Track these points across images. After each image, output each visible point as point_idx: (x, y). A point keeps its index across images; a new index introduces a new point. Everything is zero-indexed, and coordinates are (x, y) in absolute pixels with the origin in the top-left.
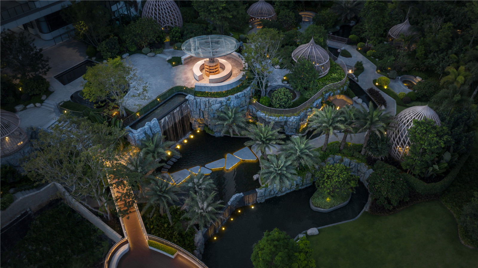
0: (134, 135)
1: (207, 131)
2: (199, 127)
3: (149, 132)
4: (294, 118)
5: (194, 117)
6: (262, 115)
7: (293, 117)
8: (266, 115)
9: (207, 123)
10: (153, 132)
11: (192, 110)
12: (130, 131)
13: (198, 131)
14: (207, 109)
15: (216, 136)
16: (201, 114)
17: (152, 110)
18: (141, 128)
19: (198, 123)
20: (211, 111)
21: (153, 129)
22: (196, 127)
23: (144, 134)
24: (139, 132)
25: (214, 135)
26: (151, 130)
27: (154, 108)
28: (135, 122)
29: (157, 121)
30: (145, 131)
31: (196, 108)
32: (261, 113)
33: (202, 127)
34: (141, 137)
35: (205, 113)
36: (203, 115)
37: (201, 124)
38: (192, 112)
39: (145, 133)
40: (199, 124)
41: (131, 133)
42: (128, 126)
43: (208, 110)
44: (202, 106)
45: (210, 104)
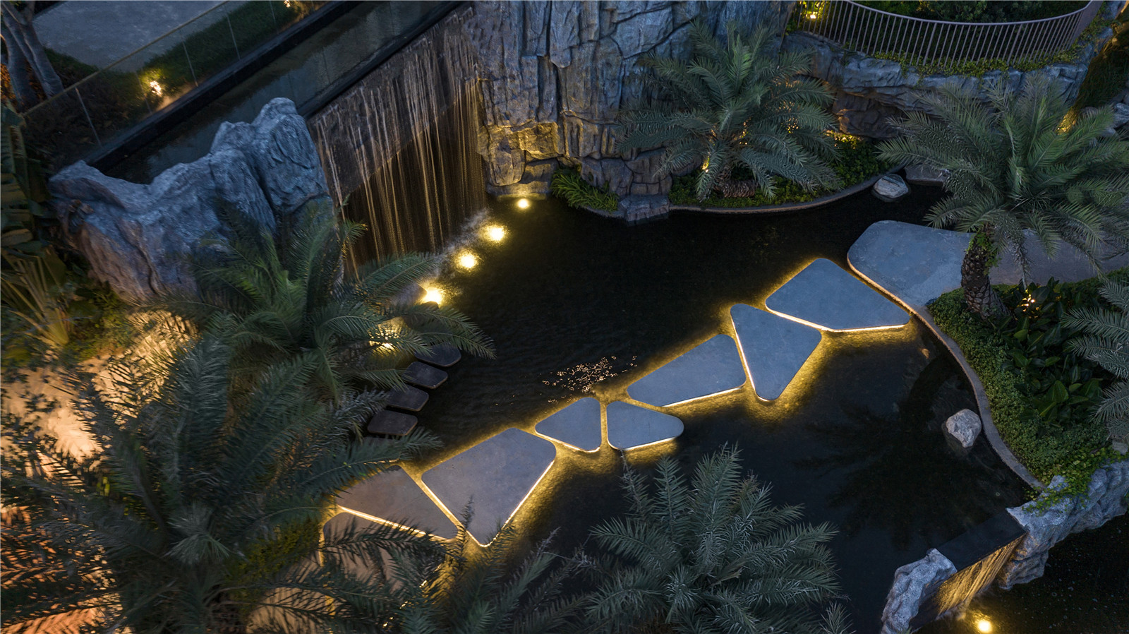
0: (128, 223)
1: (573, 198)
2: (525, 179)
3: (247, 198)
4: (1062, 74)
5: (508, 117)
6: (880, 73)
7: (1055, 71)
8: (905, 72)
9: (575, 149)
10: (277, 201)
11: (494, 68)
12: (100, 197)
13: (523, 204)
14: (588, 49)
15: (631, 218)
16: (550, 89)
17: (253, 56)
18: (182, 167)
19: (518, 156)
20: (608, 64)
21: (276, 177)
22: (510, 180)
23: (211, 216)
24: (169, 196)
25: (619, 214)
26: (262, 183)
27: (268, 47)
28: (133, 131)
29: (298, 120)
30: (220, 190)
31: (523, 52)
32: (873, 65)
33: (541, 178)
34: (189, 237)
35: (568, 86)
36: (559, 98)
37: (535, 162)
38: (496, 85)
39: (221, 204)
40: (527, 163)
41: (101, 208)
42: (81, 165)
43: (594, 58)
44: (562, 35)
45: (607, 16)
